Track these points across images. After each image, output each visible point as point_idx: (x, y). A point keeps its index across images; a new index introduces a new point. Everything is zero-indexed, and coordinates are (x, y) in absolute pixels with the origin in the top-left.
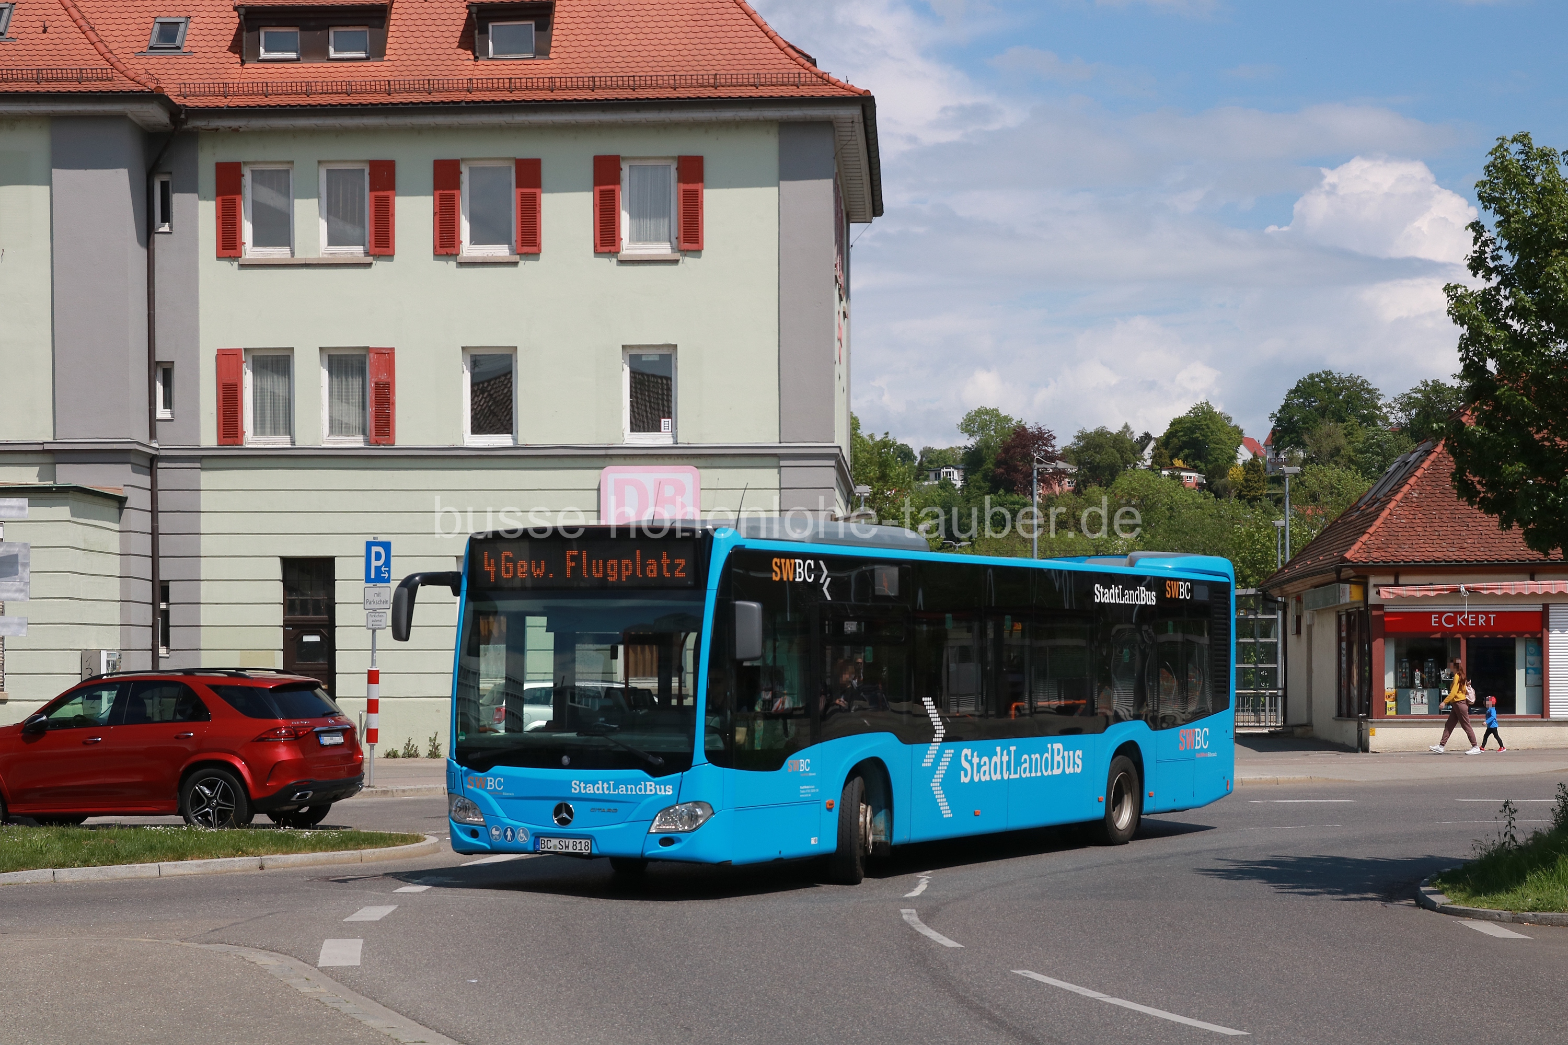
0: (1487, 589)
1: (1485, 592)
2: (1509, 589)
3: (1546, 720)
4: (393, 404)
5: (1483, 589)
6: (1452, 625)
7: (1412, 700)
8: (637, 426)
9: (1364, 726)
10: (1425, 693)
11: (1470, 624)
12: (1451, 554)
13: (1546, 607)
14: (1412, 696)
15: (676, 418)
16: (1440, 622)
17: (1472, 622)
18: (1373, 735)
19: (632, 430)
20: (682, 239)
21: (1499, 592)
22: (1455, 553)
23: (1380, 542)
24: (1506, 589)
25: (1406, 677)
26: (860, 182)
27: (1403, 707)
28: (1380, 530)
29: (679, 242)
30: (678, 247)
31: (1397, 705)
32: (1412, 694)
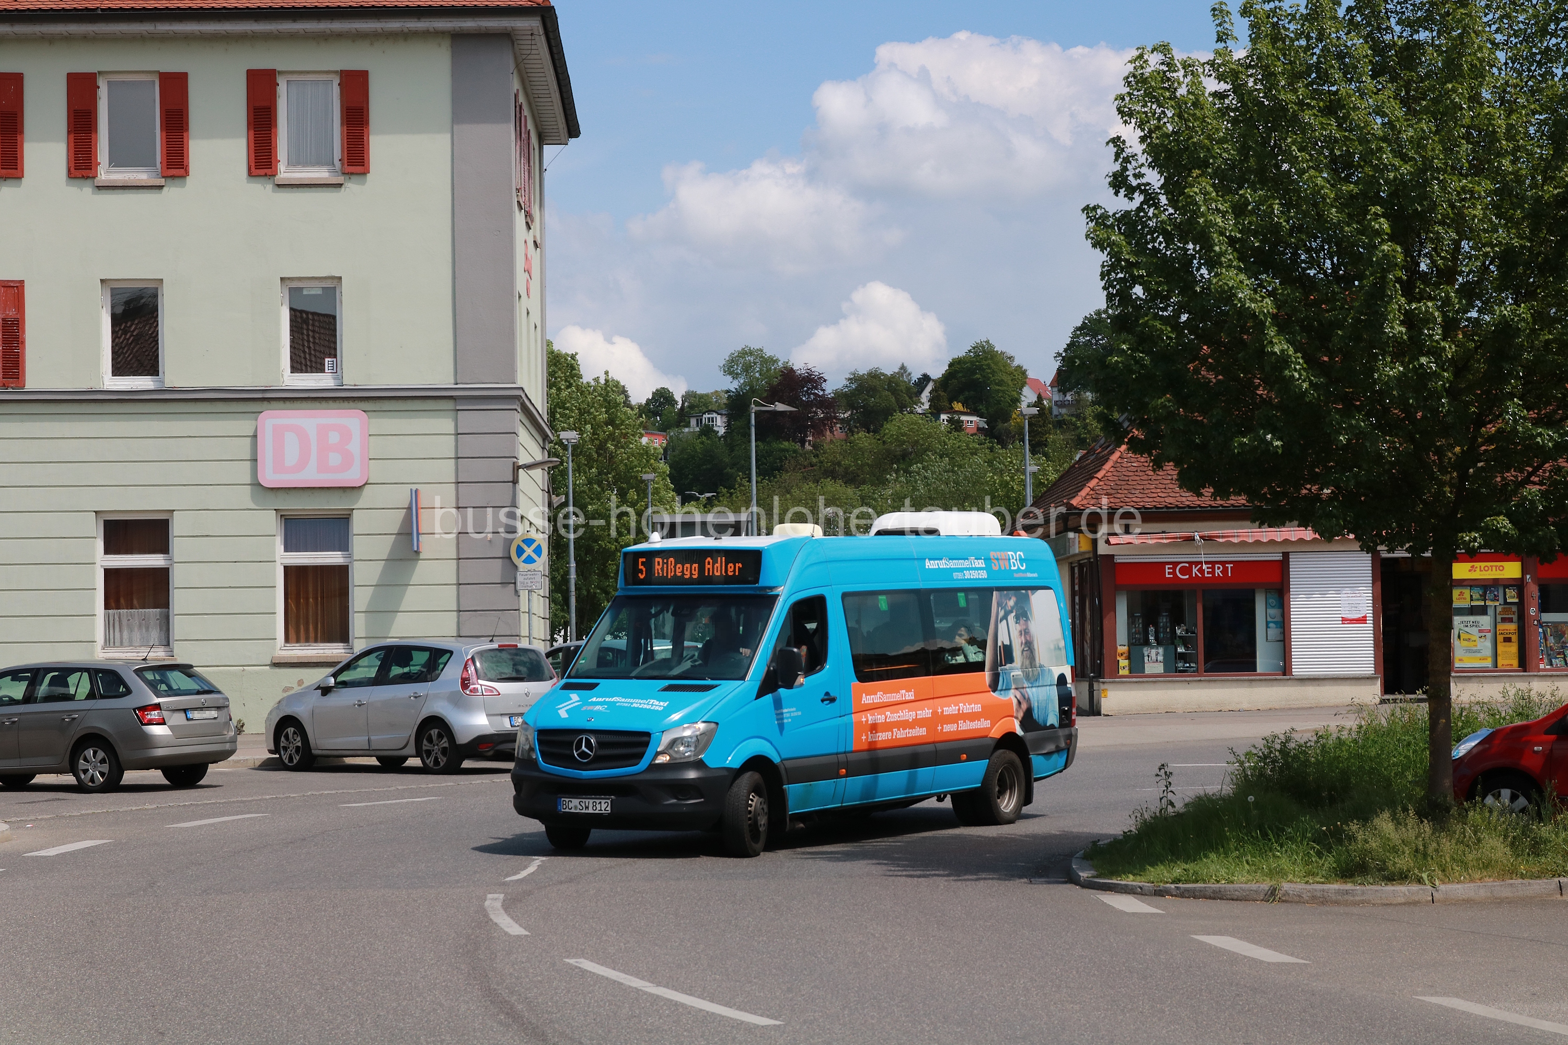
0: (1223, 537)
1: (1221, 540)
2: (1246, 536)
3: (1288, 677)
4: (23, 343)
5: (1219, 537)
6: (1187, 577)
7: (1146, 658)
8: (298, 366)
9: (1096, 687)
10: (1161, 650)
11: (1206, 575)
12: (1184, 499)
13: (1286, 555)
14: (1146, 653)
15: (342, 357)
16: (1174, 573)
17: (1208, 573)
18: (1105, 697)
19: (294, 369)
20: (346, 162)
21: (1235, 540)
22: (1189, 498)
23: (1109, 487)
24: (1243, 536)
25: (1139, 633)
26: (549, 100)
27: (1137, 667)
28: (1110, 474)
29: (343, 165)
30: (342, 170)
31: (1130, 664)
32: (1146, 651)
